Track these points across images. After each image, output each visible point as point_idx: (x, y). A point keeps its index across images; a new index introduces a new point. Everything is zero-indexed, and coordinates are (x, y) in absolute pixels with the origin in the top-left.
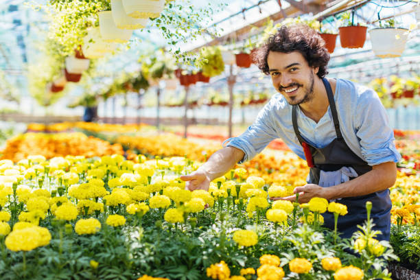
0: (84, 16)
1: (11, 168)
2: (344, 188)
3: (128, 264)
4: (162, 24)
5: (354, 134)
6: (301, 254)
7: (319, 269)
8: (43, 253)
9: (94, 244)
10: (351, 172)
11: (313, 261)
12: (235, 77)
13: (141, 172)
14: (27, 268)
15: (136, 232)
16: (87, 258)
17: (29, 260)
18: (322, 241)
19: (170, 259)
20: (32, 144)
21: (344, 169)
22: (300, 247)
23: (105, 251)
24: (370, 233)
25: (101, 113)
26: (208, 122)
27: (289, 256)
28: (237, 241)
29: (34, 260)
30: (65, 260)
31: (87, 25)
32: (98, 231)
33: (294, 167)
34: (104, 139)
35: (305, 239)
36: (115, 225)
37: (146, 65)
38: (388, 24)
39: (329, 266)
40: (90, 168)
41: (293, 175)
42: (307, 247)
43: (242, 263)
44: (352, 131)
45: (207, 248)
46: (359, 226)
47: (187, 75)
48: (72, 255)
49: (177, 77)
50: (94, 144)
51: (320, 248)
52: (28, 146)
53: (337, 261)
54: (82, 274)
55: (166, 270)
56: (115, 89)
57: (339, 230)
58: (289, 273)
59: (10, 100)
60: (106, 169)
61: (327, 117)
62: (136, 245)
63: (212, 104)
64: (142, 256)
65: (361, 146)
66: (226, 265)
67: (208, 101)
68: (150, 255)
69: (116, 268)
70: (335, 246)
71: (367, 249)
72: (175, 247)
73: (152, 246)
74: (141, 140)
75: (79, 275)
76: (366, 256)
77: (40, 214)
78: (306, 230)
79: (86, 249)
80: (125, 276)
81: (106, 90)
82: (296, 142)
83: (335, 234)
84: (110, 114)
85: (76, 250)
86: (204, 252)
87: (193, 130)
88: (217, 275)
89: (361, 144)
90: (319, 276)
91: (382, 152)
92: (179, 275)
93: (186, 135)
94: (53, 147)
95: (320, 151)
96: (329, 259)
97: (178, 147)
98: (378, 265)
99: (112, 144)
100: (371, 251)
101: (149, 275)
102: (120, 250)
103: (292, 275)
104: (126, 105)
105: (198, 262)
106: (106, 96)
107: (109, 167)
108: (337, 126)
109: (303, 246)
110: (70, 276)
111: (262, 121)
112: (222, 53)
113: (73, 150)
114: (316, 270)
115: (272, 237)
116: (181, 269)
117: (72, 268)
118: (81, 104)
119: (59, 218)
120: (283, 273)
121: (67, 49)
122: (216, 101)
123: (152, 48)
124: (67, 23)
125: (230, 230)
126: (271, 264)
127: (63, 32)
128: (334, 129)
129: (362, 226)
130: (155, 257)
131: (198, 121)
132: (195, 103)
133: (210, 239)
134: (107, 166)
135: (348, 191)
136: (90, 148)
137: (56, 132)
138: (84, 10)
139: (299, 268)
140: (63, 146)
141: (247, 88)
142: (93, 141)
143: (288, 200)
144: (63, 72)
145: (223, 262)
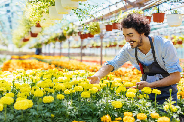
0: (42, 9)
1: (10, 74)
2: (158, 83)
3: (67, 115)
4: (76, 12)
5: (162, 59)
6: (141, 111)
7: (149, 118)
8: (30, 111)
9: (52, 107)
10: (160, 76)
11: (147, 114)
12: (103, 35)
13: (67, 76)
14: (23, 117)
15: (70, 102)
16: (49, 113)
17: (24, 114)
18: (150, 106)
19: (85, 114)
20: (15, 64)
21: (157, 75)
22: (141, 108)
23: (57, 110)
24: (171, 102)
25: (43, 51)
26: (90, 55)
27: (137, 112)
28: (113, 106)
29: (25, 114)
30: (40, 114)
31: (42, 12)
32: (53, 101)
33: (131, 74)
34: (46, 62)
35: (143, 105)
36: (60, 99)
37: (65, 30)
38: (174, 12)
39: (154, 117)
40: (44, 74)
41: (131, 78)
42: (144, 108)
43: (116, 115)
44: (161, 59)
45: (100, 109)
46: (166, 99)
47: (84, 34)
48: (43, 112)
49: (79, 35)
50: (42, 64)
51: (149, 109)
52: (13, 65)
53: (157, 114)
54: (47, 120)
55: (83, 118)
56: (51, 41)
57: (157, 101)
58: (137, 120)
59: (4, 45)
60: (51, 75)
61: (150, 52)
62: (70, 108)
63: (93, 47)
64: (73, 112)
65: (165, 65)
66: (109, 116)
67: (91, 46)
68: (76, 112)
69: (62, 117)
70: (156, 108)
71: (170, 109)
72: (87, 108)
73: (77, 108)
74: (62, 62)
75: (46, 120)
76: (169, 112)
77: (27, 94)
78: (144, 101)
79: (48, 109)
80: (66, 121)
81: (46, 41)
82: (136, 63)
83: (156, 103)
84: (47, 52)
85: (44, 110)
86: (99, 111)
87: (84, 58)
88: (106, 120)
89: (165, 64)
90: (149, 121)
91: (174, 67)
92: (89, 121)
93: (81, 61)
94: (24, 66)
95: (146, 67)
96: (154, 113)
97: (79, 66)
98: (175, 116)
99: (50, 64)
100: (172, 110)
101: (76, 120)
102: (63, 110)
103: (138, 120)
104: (54, 48)
105: (97, 115)
106: (46, 43)
107: (52, 74)
108: (154, 56)
109: (142, 108)
110: (42, 121)
111: (122, 54)
112: (99, 25)
113: (33, 67)
114: (148, 118)
115: (128, 104)
116: (90, 118)
117: (43, 117)
118: (35, 47)
119: (36, 96)
120: (134, 120)
121: (33, 23)
122: (95, 45)
123: (68, 22)
124: (35, 12)
125: (110, 101)
126: (129, 116)
127: (33, 15)
128: (153, 58)
129: (168, 99)
130: (78, 113)
131: (86, 54)
132: (85, 47)
133: (101, 105)
134: (51, 74)
135: (160, 84)
136: (41, 66)
137: (24, 59)
138: (42, 6)
139: (141, 117)
140: (28, 65)
141: (108, 40)
142: (41, 63)
143: (134, 88)
144: (30, 33)
145: (108, 115)
